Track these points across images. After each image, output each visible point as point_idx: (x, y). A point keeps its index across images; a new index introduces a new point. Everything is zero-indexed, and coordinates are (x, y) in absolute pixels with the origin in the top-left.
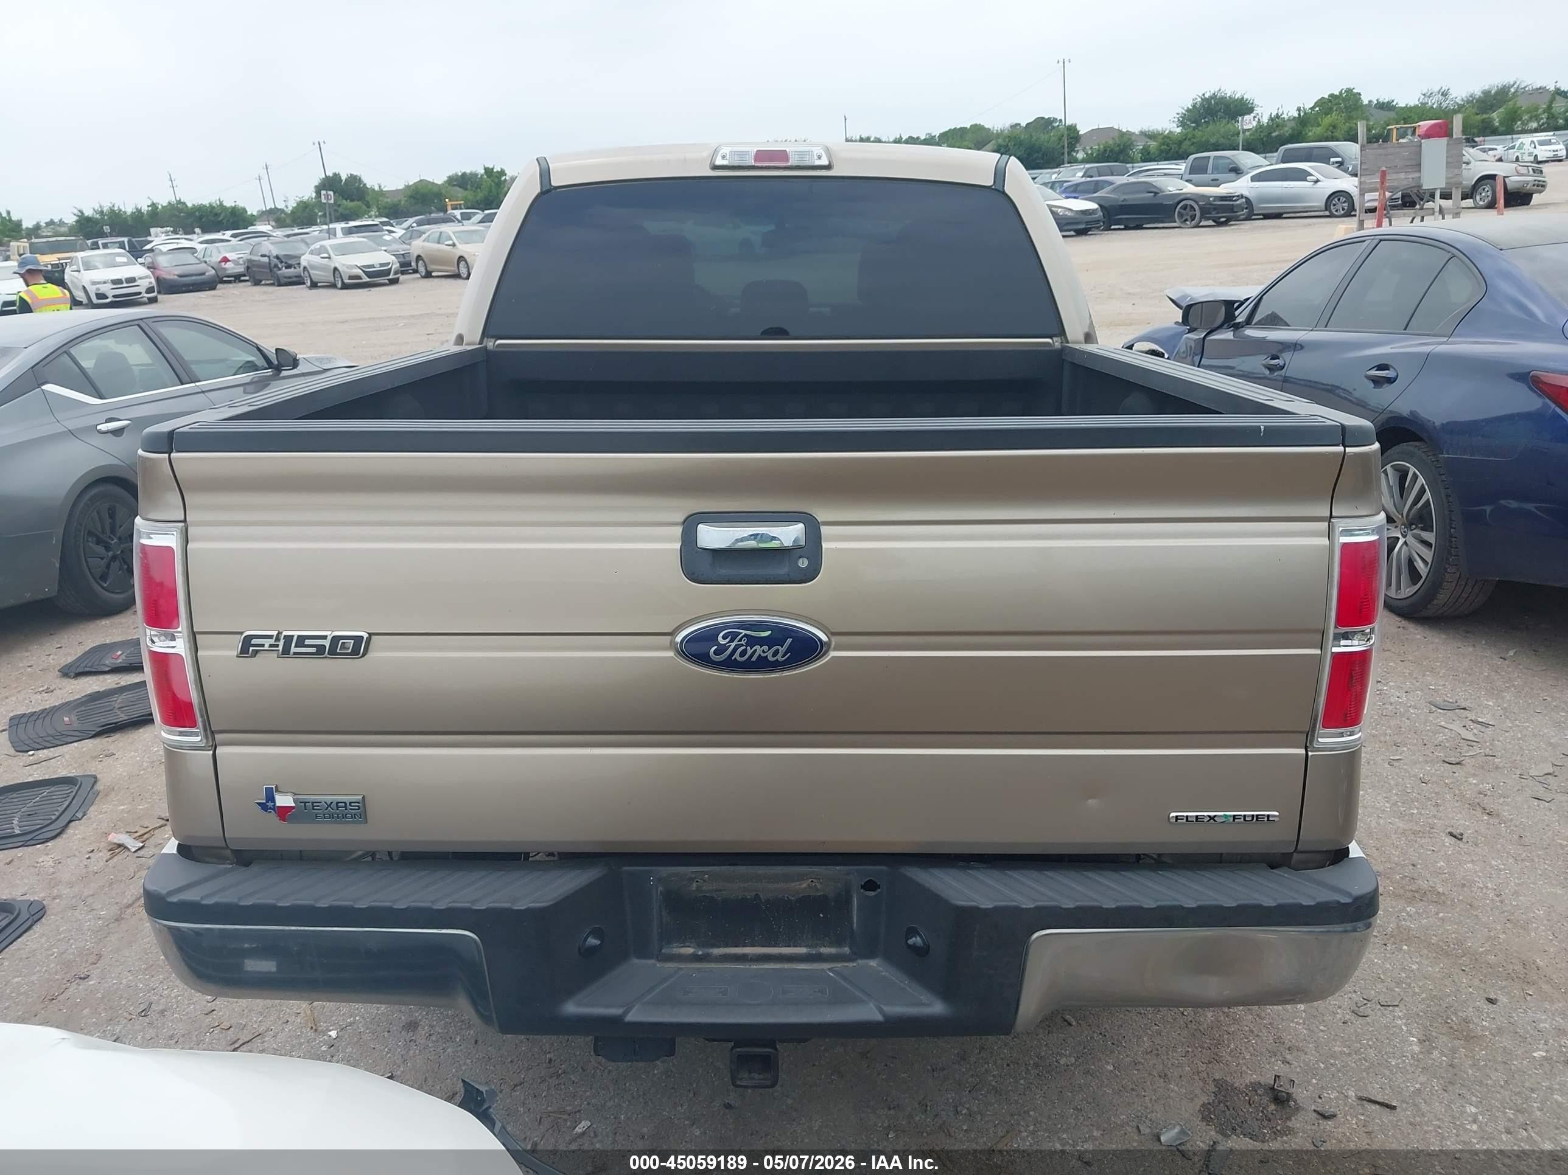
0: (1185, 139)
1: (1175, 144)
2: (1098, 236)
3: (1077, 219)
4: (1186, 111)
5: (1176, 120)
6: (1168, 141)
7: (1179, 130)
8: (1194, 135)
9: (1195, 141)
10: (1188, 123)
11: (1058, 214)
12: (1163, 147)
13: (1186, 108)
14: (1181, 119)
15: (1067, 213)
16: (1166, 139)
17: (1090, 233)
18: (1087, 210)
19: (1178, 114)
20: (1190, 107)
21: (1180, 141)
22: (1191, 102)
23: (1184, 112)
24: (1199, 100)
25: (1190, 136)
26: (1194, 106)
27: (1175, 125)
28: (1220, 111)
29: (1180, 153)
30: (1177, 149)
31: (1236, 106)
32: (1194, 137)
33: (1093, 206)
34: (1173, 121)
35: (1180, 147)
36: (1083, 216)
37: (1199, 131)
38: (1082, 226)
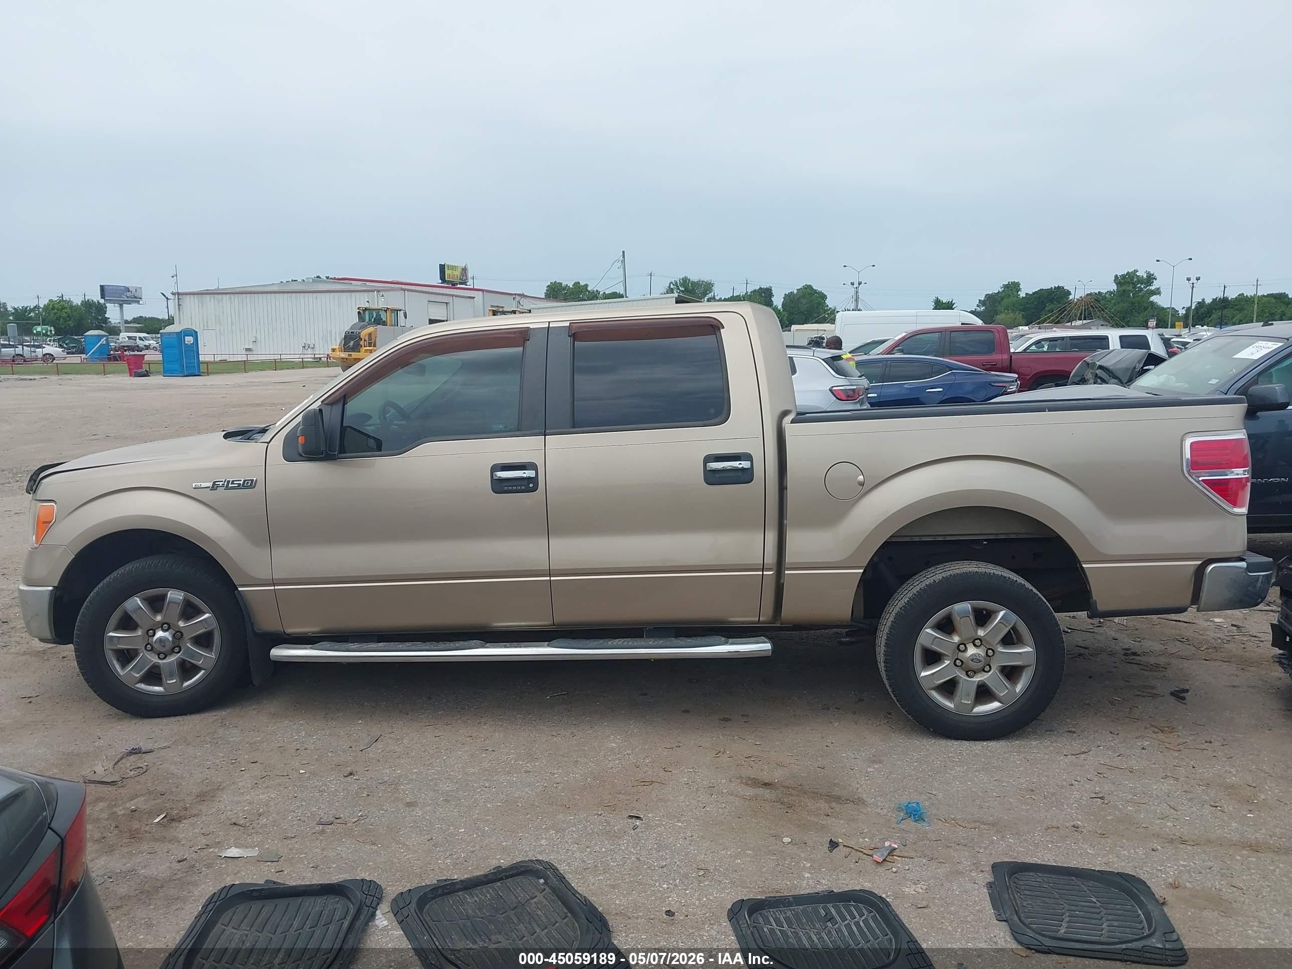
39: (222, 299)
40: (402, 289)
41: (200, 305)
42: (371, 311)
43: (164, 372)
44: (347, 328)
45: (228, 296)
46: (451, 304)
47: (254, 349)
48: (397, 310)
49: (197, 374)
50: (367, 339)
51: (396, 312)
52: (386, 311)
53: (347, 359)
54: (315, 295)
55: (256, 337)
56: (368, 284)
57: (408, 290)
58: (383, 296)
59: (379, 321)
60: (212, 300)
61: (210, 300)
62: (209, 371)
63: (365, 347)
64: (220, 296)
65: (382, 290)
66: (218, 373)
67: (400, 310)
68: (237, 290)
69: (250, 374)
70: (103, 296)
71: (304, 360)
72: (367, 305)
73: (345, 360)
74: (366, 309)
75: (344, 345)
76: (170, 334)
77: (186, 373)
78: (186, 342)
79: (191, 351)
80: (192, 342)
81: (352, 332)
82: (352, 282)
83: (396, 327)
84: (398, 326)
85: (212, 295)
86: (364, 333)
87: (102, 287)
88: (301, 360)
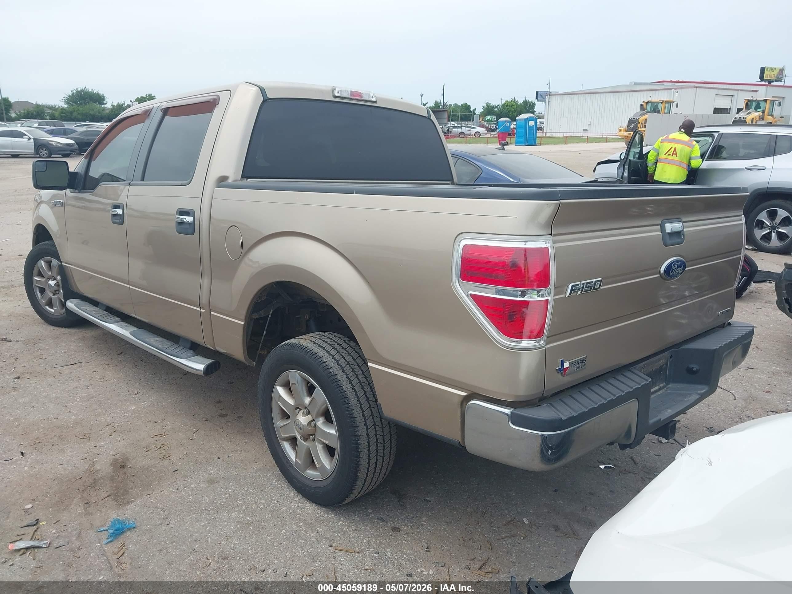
0: (74, 111)
1: (69, 113)
2: (75, 158)
3: (64, 148)
4: (69, 96)
5: (64, 101)
6: (65, 111)
7: (66, 106)
8: (78, 109)
9: (80, 112)
10: (71, 103)
11: (53, 145)
12: (63, 114)
13: (68, 95)
14: (66, 100)
15: (58, 145)
16: (63, 110)
17: (70, 156)
18: (69, 144)
19: (64, 98)
20: (71, 95)
21: (71, 112)
22: (71, 92)
23: (67, 96)
24: (75, 91)
25: (76, 110)
26: (73, 94)
27: (63, 103)
28: (87, 98)
29: (72, 117)
30: (70, 116)
31: (96, 97)
32: (78, 110)
33: (72, 142)
34: (62, 101)
35: (72, 115)
36: (68, 147)
37: (81, 107)
38: (69, 152)
39: (574, 98)
40: (694, 87)
41: (561, 101)
42: (653, 103)
43: (516, 143)
44: (632, 116)
45: (578, 95)
46: (736, 97)
47: (589, 129)
48: (671, 102)
49: (534, 144)
50: (643, 122)
51: (670, 103)
52: (662, 103)
53: (628, 136)
54: (631, 93)
55: (591, 122)
56: (676, 84)
57: (700, 87)
58: (677, 92)
59: (656, 110)
60: (568, 98)
61: (567, 99)
62: (542, 142)
63: (641, 128)
64: (573, 96)
65: (678, 88)
66: (548, 144)
67: (673, 102)
68: (585, 92)
69: (569, 145)
70: (537, 98)
71: (608, 137)
72: (650, 100)
73: (627, 137)
74: (648, 102)
75: (628, 127)
76: (521, 119)
77: (527, 144)
78: (530, 125)
79: (532, 130)
80: (533, 125)
81: (633, 118)
82: (664, 83)
83: (668, 114)
84: (670, 113)
85: (568, 95)
86: (642, 119)
87: (537, 92)
88: (606, 137)
